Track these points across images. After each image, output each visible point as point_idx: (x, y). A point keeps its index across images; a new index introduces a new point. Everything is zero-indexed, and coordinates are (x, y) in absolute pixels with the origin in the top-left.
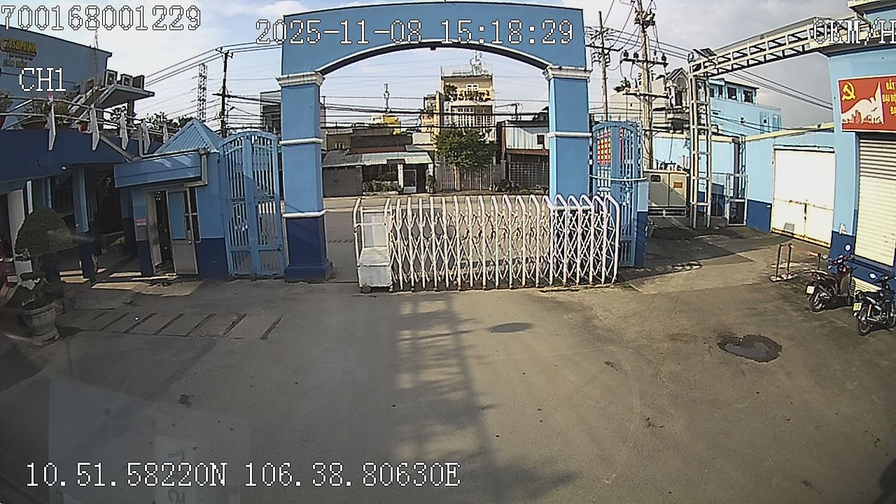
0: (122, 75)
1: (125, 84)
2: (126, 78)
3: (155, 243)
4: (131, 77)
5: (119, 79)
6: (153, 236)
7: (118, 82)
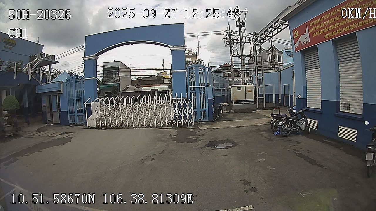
0: (47, 55)
1: (48, 58)
2: (48, 56)
3: (48, 113)
4: (50, 55)
5: (45, 56)
6: (48, 110)
7: (45, 57)
